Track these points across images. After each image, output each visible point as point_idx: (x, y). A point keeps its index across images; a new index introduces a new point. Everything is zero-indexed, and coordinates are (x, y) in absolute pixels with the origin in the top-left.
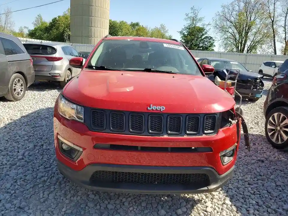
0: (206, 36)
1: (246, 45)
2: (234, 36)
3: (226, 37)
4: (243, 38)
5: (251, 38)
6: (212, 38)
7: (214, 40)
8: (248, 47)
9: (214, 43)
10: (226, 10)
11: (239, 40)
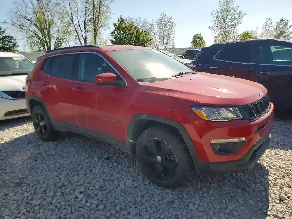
0: (5, 35)
1: (51, 43)
2: (37, 35)
3: (29, 36)
4: (47, 36)
5: (55, 36)
6: (12, 37)
7: (15, 40)
8: (54, 45)
9: (17, 43)
10: (20, 7)
11: (43, 38)
